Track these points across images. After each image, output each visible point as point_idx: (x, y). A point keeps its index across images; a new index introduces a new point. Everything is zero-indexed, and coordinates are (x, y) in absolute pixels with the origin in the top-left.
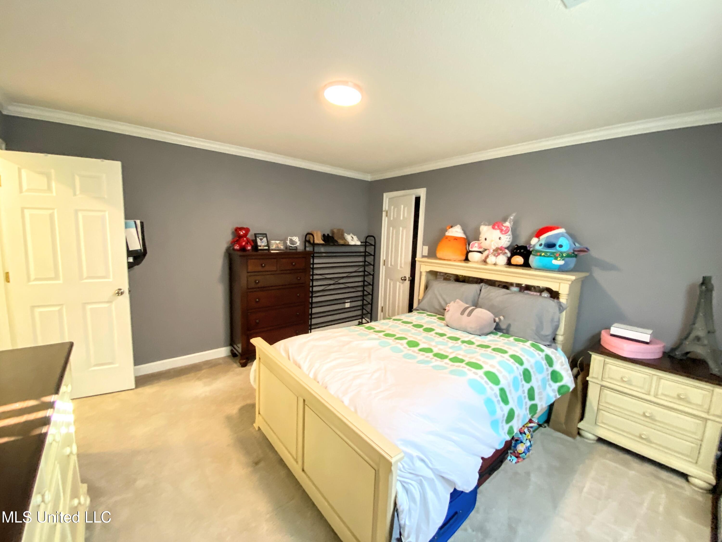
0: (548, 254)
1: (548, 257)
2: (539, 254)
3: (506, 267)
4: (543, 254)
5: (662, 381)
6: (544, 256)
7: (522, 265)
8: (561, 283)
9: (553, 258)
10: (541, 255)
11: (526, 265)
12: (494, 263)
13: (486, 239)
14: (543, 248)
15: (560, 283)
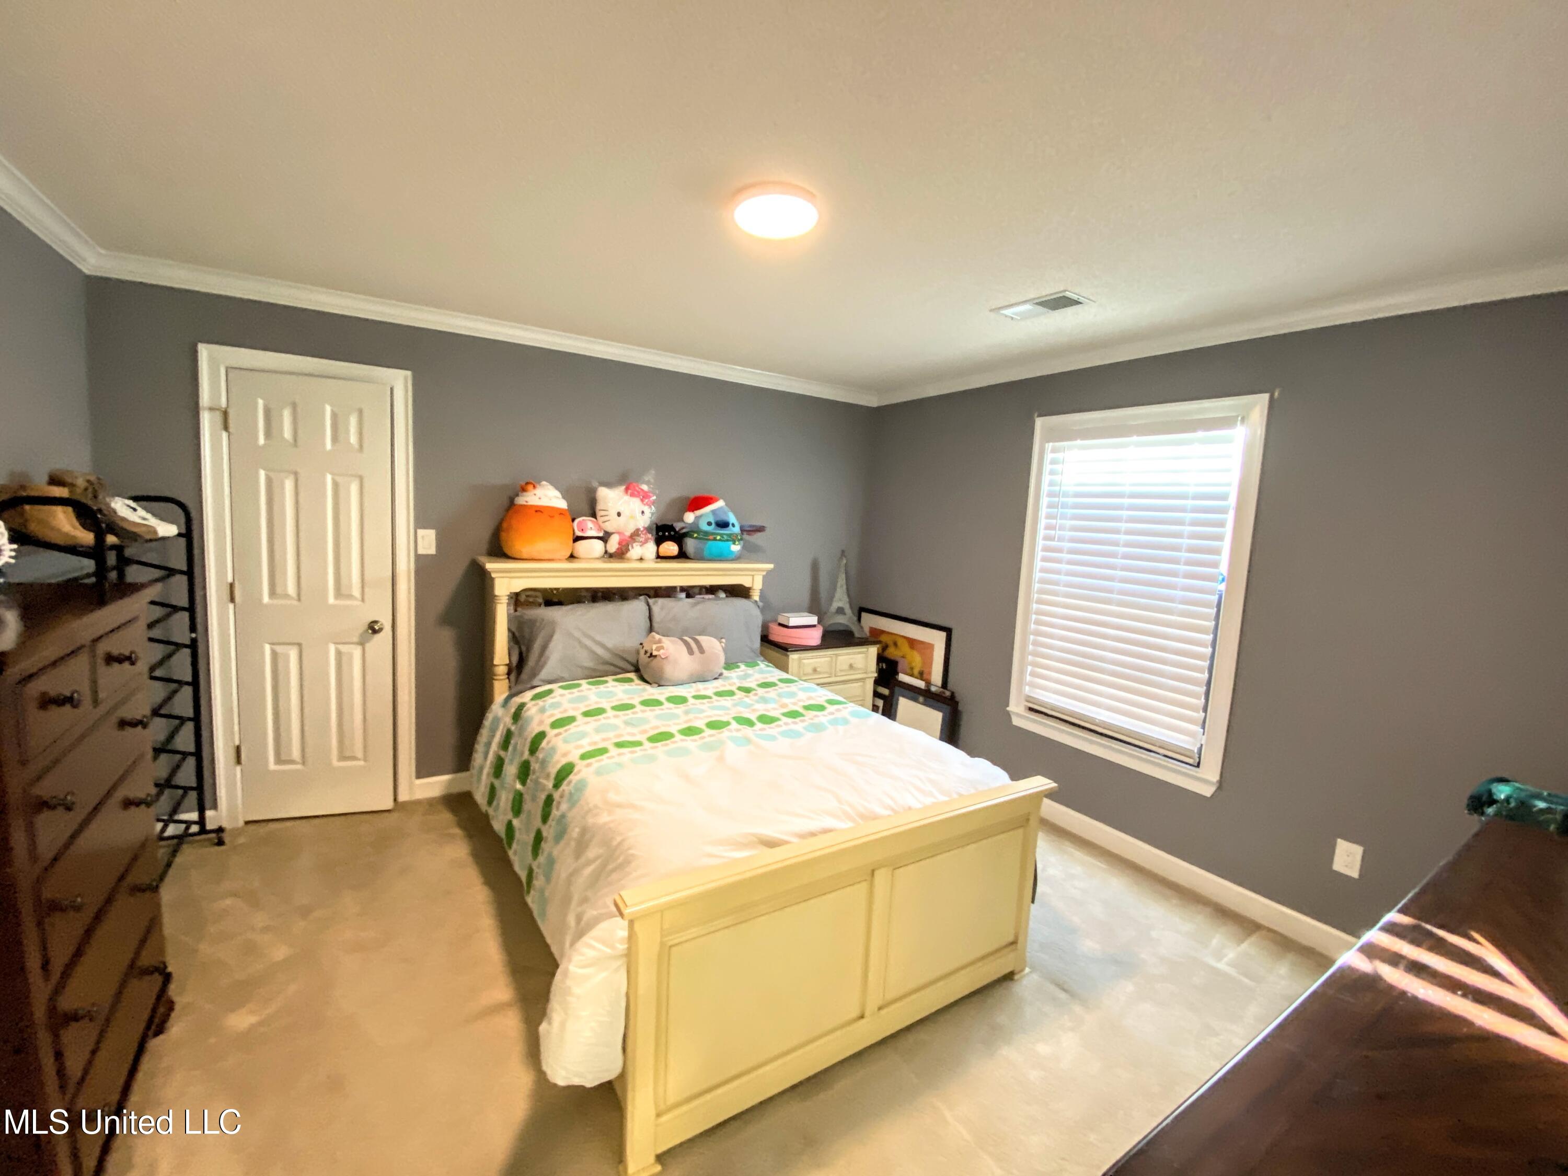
0: (725, 537)
1: (724, 541)
2: (711, 537)
3: (657, 562)
4: (718, 538)
5: (840, 658)
6: (720, 540)
7: (677, 555)
8: (756, 575)
9: (731, 543)
10: (715, 539)
11: (682, 555)
12: (639, 558)
13: (619, 514)
14: (714, 529)
15: (753, 576)
